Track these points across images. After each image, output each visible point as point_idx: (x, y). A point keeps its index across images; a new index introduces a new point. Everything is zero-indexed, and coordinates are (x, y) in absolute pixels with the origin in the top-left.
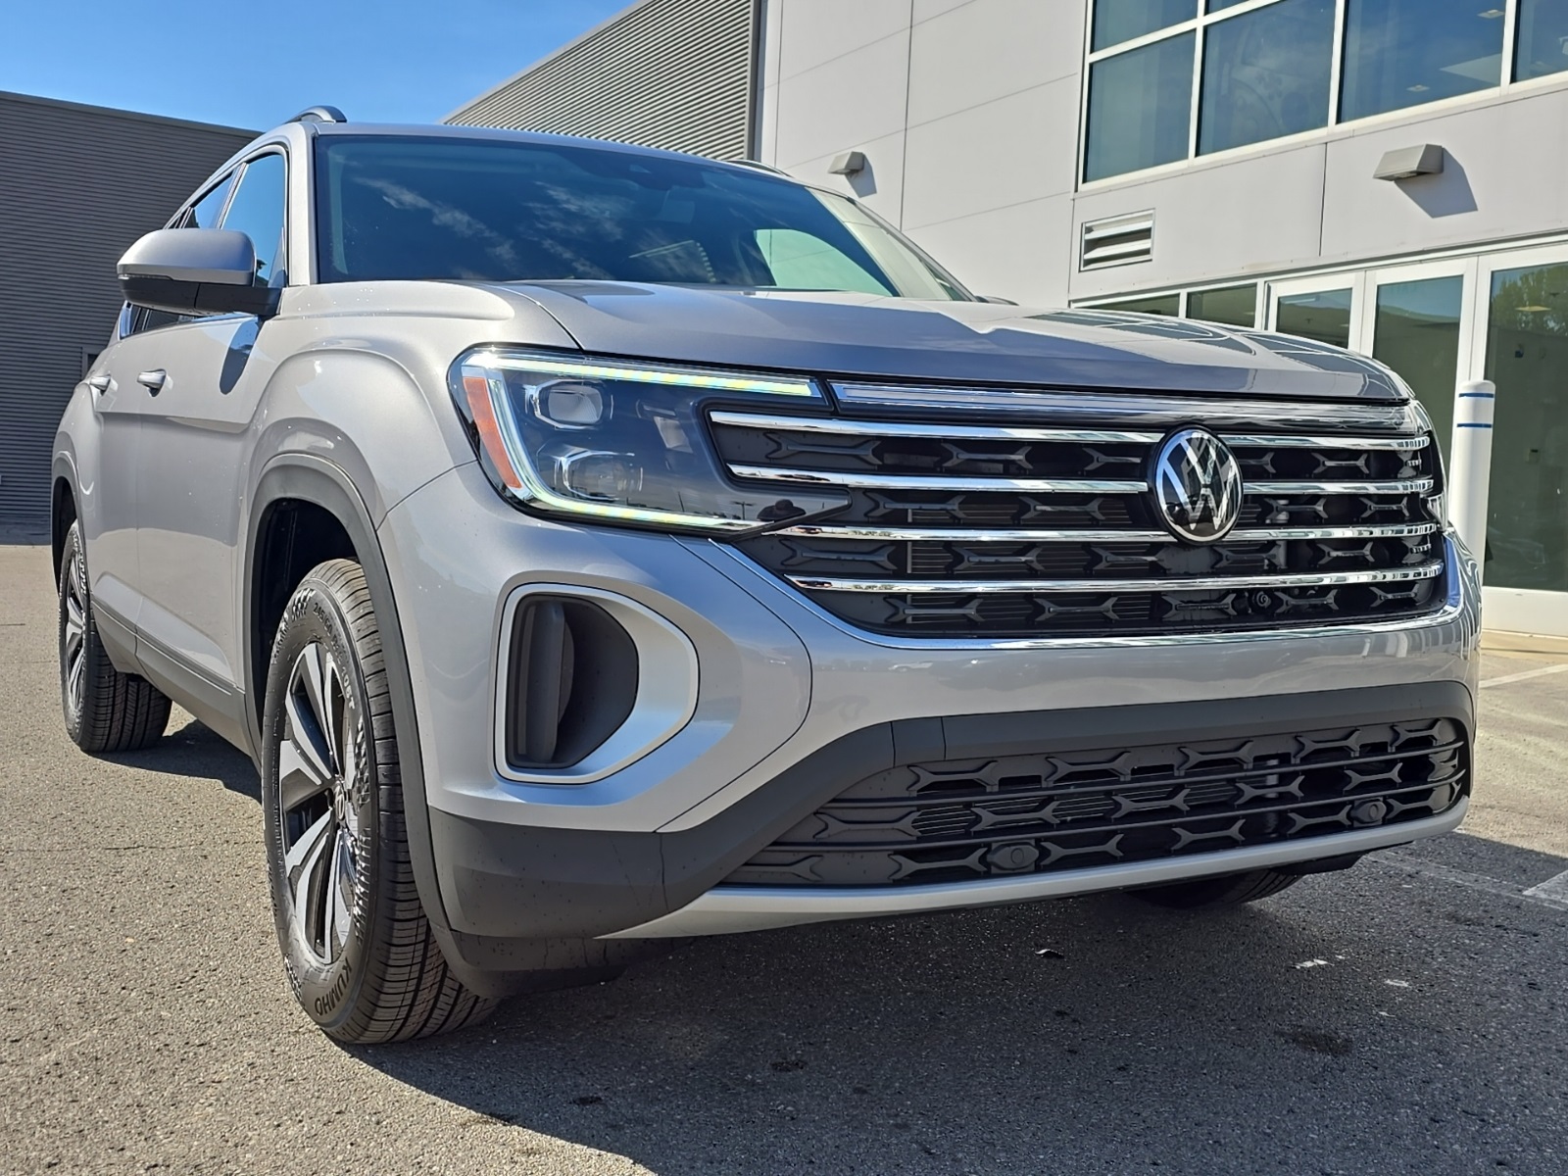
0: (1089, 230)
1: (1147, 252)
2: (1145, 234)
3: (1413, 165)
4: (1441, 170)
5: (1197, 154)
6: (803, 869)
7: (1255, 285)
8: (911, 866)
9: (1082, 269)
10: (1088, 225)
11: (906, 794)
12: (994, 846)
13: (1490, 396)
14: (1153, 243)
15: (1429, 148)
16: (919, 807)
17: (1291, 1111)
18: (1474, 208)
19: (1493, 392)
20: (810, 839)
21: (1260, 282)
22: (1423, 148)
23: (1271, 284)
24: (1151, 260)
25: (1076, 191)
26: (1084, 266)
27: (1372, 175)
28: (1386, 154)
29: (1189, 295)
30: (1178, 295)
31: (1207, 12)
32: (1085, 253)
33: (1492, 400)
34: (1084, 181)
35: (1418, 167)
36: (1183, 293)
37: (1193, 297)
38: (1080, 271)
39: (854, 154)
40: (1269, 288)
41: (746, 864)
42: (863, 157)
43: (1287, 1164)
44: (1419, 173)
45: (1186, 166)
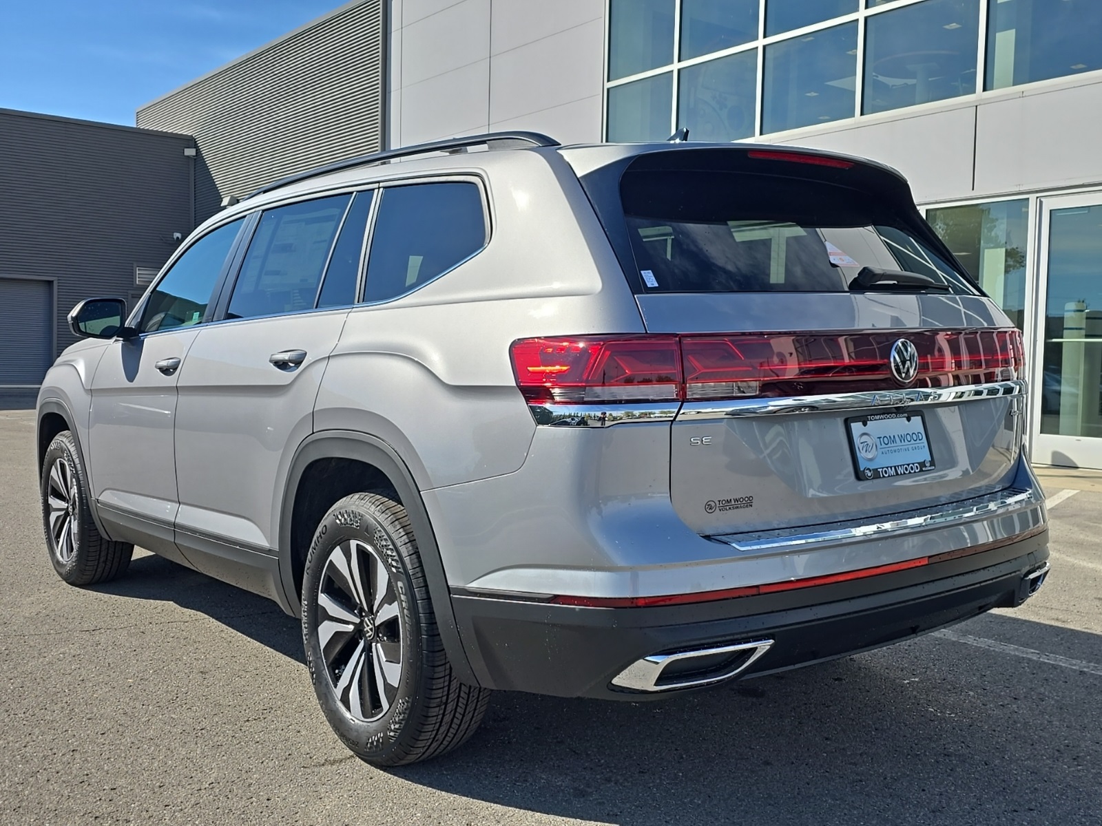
17: (737, 723)
43: (734, 746)
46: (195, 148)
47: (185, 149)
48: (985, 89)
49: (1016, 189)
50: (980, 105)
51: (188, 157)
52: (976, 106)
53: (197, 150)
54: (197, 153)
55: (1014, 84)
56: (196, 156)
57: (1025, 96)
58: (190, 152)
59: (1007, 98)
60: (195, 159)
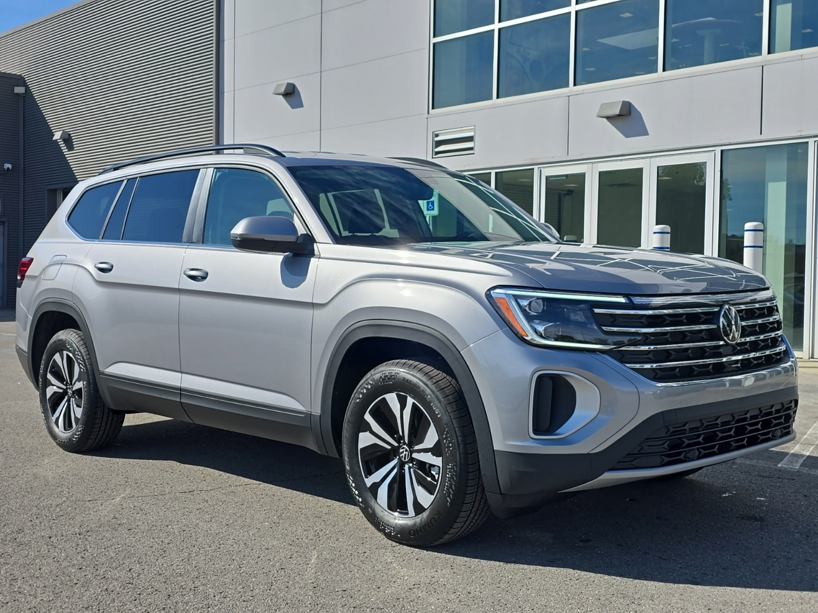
0: (437, 135)
1: (471, 149)
2: (470, 139)
3: (617, 111)
4: (630, 114)
5: (498, 97)
6: (634, 463)
7: (533, 169)
8: (666, 459)
9: (434, 157)
10: (436, 133)
11: (665, 436)
12: (687, 451)
13: (668, 233)
14: (474, 144)
15: (624, 102)
16: (669, 440)
18: (648, 135)
19: (669, 231)
20: (637, 452)
21: (536, 167)
22: (621, 103)
23: (542, 169)
24: (474, 154)
25: (428, 113)
26: (435, 155)
27: (596, 115)
28: (602, 104)
29: (496, 173)
30: (490, 173)
31: (500, 21)
32: (436, 148)
33: (669, 235)
34: (433, 108)
35: (620, 113)
36: (493, 173)
37: (498, 174)
38: (433, 158)
39: (288, 84)
40: (541, 171)
41: (619, 462)
42: (294, 86)
44: (619, 115)
45: (491, 103)
46: (24, 86)
47: (15, 88)
48: (769, 53)
49: (798, 134)
50: (765, 65)
51: (18, 94)
52: (763, 66)
53: (26, 89)
54: (26, 91)
55: (792, 49)
56: (26, 93)
57: (804, 59)
58: (19, 90)
59: (789, 60)
60: (24, 97)
